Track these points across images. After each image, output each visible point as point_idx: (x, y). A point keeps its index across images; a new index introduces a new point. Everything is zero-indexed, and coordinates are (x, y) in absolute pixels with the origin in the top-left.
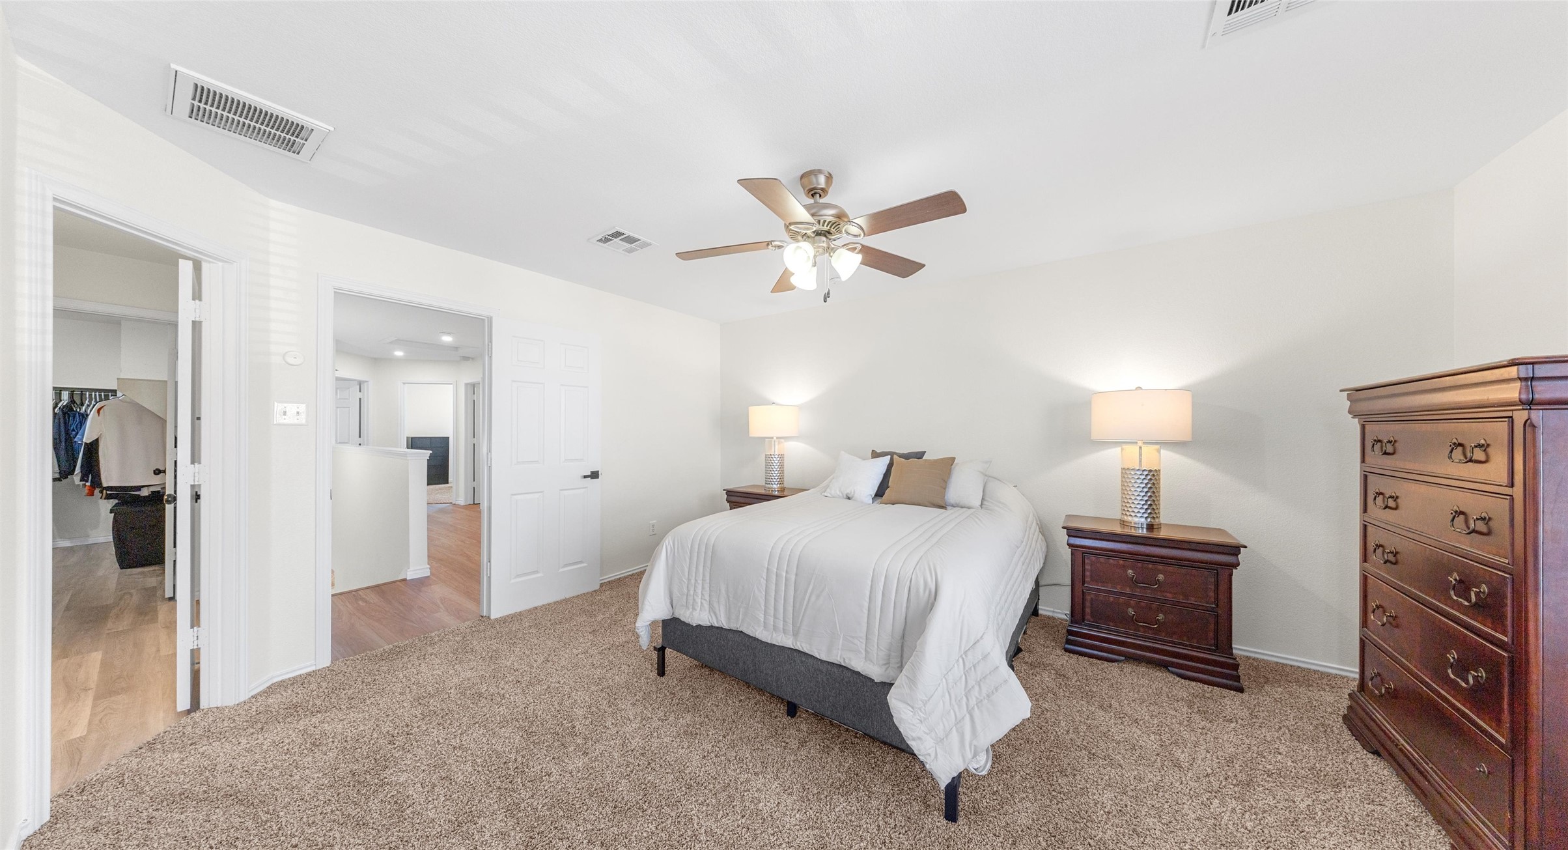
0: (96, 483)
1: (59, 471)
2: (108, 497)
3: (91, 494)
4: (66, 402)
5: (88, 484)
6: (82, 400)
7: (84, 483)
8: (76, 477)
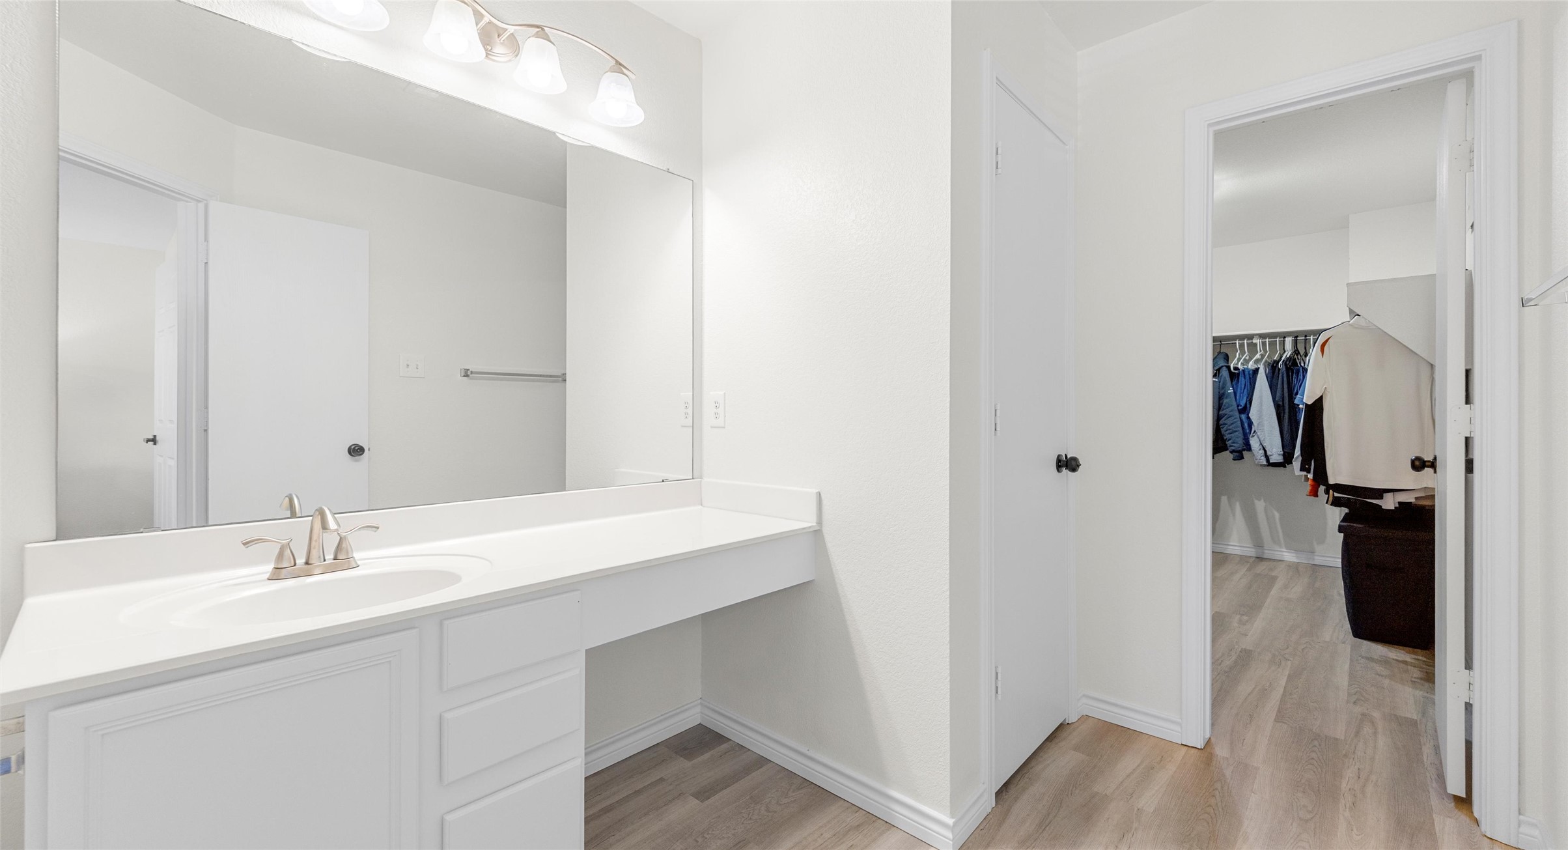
0: (1320, 476)
1: (1282, 453)
2: (1336, 503)
3: (1314, 493)
4: (1290, 353)
5: (1310, 476)
6: (1305, 348)
7: (1305, 473)
8: (1297, 463)
